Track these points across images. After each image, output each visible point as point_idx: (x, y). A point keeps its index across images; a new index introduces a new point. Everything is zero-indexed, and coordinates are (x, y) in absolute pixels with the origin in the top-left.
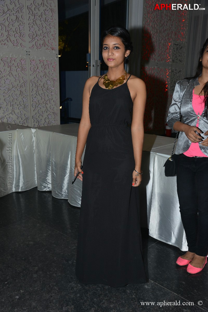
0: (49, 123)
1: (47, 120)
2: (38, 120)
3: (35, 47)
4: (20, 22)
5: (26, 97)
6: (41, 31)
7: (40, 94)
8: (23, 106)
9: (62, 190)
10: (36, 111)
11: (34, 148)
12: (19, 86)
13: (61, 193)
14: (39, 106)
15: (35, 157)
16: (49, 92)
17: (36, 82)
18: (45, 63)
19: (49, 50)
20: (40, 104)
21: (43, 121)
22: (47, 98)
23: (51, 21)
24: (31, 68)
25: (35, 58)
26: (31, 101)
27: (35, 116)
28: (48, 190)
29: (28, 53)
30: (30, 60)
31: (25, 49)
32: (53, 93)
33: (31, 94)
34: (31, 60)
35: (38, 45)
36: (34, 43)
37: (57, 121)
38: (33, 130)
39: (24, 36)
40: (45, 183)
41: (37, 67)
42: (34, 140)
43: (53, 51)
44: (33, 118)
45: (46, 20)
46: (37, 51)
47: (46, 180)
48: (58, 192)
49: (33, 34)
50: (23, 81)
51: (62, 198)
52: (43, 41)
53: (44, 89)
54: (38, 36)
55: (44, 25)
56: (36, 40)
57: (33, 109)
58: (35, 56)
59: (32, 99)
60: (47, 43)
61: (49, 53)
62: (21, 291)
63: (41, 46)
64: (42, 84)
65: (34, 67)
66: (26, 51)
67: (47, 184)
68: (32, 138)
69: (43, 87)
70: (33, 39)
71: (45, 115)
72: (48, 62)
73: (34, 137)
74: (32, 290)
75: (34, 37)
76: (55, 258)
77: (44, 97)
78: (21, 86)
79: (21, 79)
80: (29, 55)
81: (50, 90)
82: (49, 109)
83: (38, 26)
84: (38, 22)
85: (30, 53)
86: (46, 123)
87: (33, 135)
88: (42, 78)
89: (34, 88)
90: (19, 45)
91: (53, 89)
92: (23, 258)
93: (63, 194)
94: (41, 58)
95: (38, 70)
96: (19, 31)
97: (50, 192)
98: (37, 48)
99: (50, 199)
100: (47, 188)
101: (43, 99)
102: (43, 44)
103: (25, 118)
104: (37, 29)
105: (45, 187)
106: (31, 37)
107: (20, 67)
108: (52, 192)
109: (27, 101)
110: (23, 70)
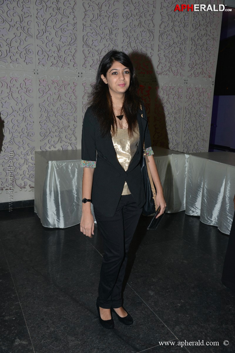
0: (198, 149)
1: (196, 147)
2: (187, 146)
3: (193, 75)
4: (183, 53)
5: (179, 123)
6: (201, 60)
7: (193, 120)
8: (175, 132)
9: (212, 216)
10: (187, 137)
11: (186, 173)
12: (174, 113)
13: (210, 219)
14: (190, 132)
15: (186, 182)
16: (201, 119)
17: (190, 109)
18: (201, 90)
19: (206, 78)
20: (191, 131)
21: (192, 148)
22: (198, 125)
23: (211, 49)
24: (187, 96)
25: (192, 86)
26: (183, 127)
27: (185, 142)
28: (196, 215)
29: (186, 82)
30: (186, 88)
31: (184, 78)
32: (204, 120)
33: (184, 120)
34: (188, 89)
35: (197, 73)
36: (192, 72)
37: (205, 148)
38: (187, 156)
39: (184, 66)
40: (194, 208)
41: (192, 95)
42: (187, 165)
43: (210, 78)
44: (184, 144)
45: (207, 49)
46: (194, 79)
47: (195, 205)
48: (207, 218)
49: (193, 63)
50: (178, 109)
51: (212, 224)
52: (202, 70)
53: (197, 116)
54: (197, 65)
55: (205, 54)
56: (195, 69)
57: (184, 135)
58: (192, 84)
59: (184, 126)
60: (205, 71)
61: (206, 80)
62: (182, 301)
63: (199, 74)
64: (195, 112)
65: (190, 94)
66: (185, 79)
67: (195, 209)
68: (185, 163)
69: (196, 114)
70: (193, 68)
71: (195, 141)
72: (204, 90)
73: (187, 162)
74: (191, 302)
75: (193, 66)
76: (209, 279)
77: (195, 124)
78: (176, 113)
79: (177, 106)
80: (187, 83)
81: (202, 116)
82: (199, 135)
83: (199, 55)
84: (199, 52)
85: (188, 81)
86: (194, 149)
87: (186, 160)
88: (196, 105)
89: (187, 115)
90: (179, 74)
91: (205, 115)
92: (180, 274)
93: (212, 221)
94: (197, 86)
95: (193, 98)
96: (180, 61)
97: (198, 217)
98: (195, 76)
99: (198, 224)
100: (195, 213)
101: (194, 125)
102: (201, 73)
103: (176, 143)
104: (197, 58)
105: (193, 212)
106: (191, 66)
107: (177, 95)
108: (201, 218)
109: (179, 127)
110: (179, 97)
